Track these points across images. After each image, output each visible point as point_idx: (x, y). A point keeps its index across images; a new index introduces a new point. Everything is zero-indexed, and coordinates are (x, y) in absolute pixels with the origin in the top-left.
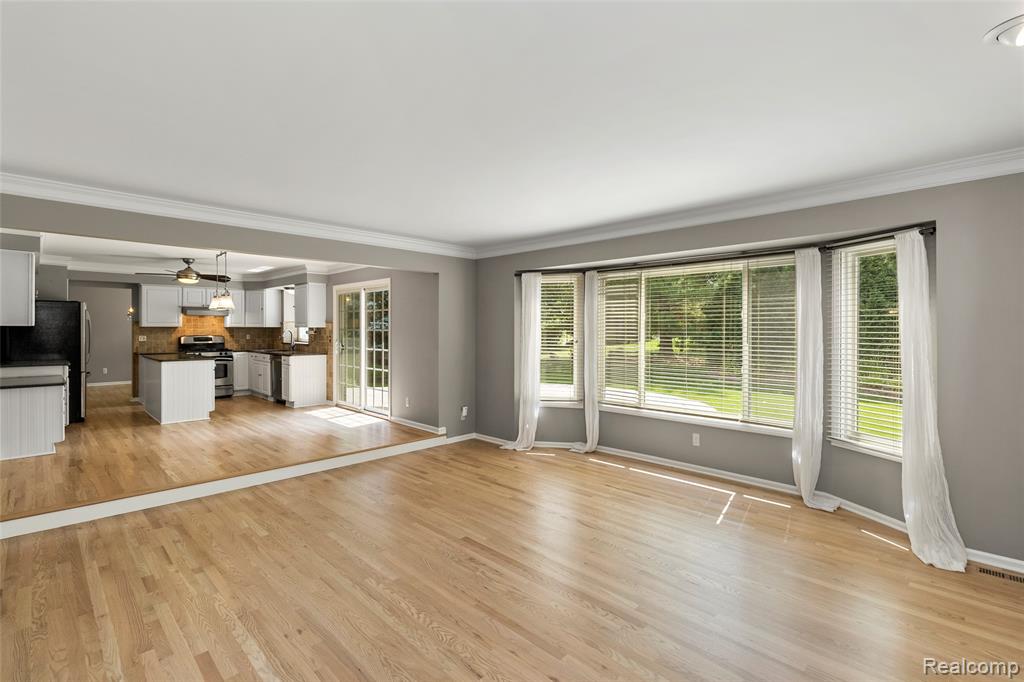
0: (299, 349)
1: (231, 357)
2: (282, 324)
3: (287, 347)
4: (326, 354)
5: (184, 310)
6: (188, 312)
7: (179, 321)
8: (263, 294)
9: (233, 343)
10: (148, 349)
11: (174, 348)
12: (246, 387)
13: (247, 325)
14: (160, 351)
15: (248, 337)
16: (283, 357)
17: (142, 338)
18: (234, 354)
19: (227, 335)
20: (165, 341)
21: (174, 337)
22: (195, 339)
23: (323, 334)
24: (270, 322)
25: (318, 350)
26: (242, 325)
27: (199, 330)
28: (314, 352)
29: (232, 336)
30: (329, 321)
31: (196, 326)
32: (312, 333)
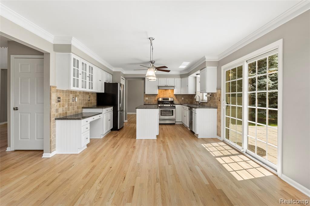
0: (202, 105)
1: (175, 107)
2: (196, 92)
3: (197, 103)
4: (217, 108)
5: (159, 87)
6: (160, 88)
7: (157, 92)
8: (188, 79)
9: (177, 101)
10: (149, 103)
11: (156, 102)
12: (181, 121)
13: (182, 93)
14: (152, 104)
15: (183, 99)
16: (193, 109)
17: (147, 98)
18: (176, 106)
19: (175, 97)
20: (153, 100)
21: (157, 98)
22: (163, 99)
23: (215, 97)
24: (191, 92)
25: (212, 106)
26: (180, 93)
27: (165, 96)
28: (210, 107)
29: (177, 98)
30: (219, 88)
31: (164, 94)
32: (209, 96)
